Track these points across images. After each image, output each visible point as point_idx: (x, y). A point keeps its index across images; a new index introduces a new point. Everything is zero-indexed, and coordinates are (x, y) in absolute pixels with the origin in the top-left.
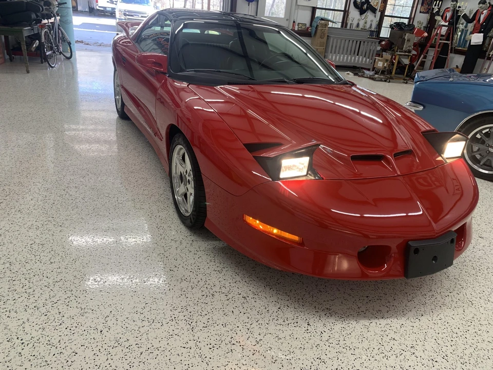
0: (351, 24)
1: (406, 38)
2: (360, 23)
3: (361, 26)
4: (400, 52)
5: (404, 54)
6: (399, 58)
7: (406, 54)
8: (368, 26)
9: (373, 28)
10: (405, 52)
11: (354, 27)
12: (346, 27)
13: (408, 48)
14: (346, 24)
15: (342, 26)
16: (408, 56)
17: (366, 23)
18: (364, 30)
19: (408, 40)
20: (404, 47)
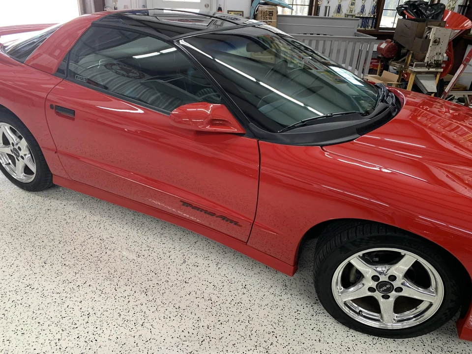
0: (326, 7)
1: (431, 36)
2: (342, 4)
3: (345, 10)
4: (417, 66)
5: (426, 70)
6: (416, 78)
7: (431, 70)
8: (357, 10)
9: (368, 13)
10: (429, 66)
11: (332, 14)
12: (317, 13)
13: (436, 58)
14: (318, 8)
15: (310, 13)
16: (435, 73)
17: (353, 4)
18: (350, 17)
19: (435, 42)
20: (427, 55)
